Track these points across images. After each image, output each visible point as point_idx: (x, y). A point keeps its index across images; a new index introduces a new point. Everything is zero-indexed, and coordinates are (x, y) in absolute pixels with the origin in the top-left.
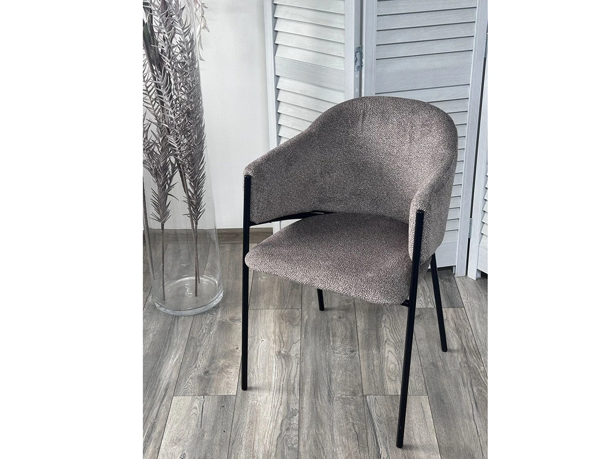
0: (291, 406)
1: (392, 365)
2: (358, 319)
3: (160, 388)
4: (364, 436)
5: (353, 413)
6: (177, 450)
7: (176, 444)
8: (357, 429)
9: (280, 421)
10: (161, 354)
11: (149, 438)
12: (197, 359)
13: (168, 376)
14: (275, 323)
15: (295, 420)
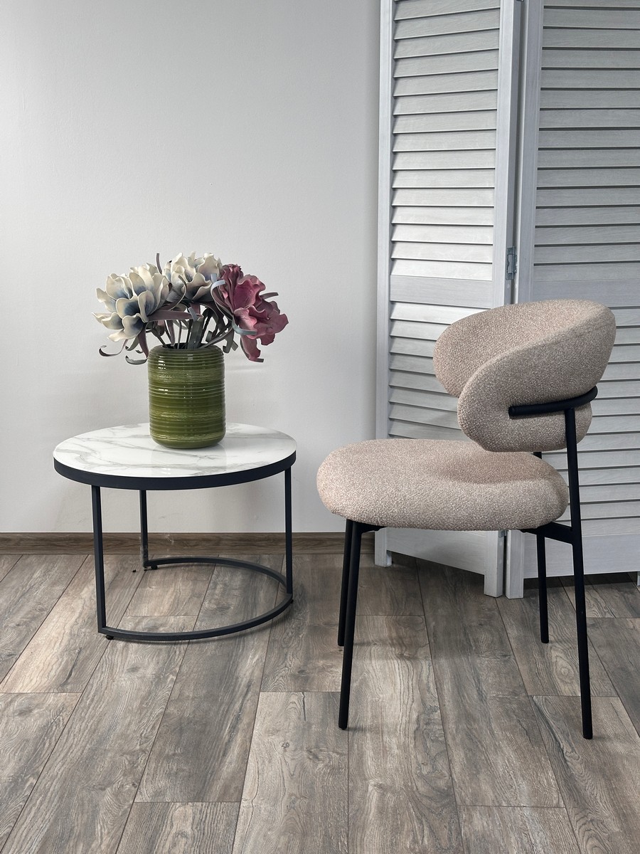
0: (428, 704)
1: (563, 669)
2: (507, 627)
3: (240, 685)
4: (536, 732)
5: (517, 711)
6: (277, 740)
7: (273, 734)
8: (525, 726)
9: (415, 716)
10: (234, 654)
11: (234, 728)
12: (286, 658)
13: (248, 674)
14: (390, 628)
15: (437, 715)
